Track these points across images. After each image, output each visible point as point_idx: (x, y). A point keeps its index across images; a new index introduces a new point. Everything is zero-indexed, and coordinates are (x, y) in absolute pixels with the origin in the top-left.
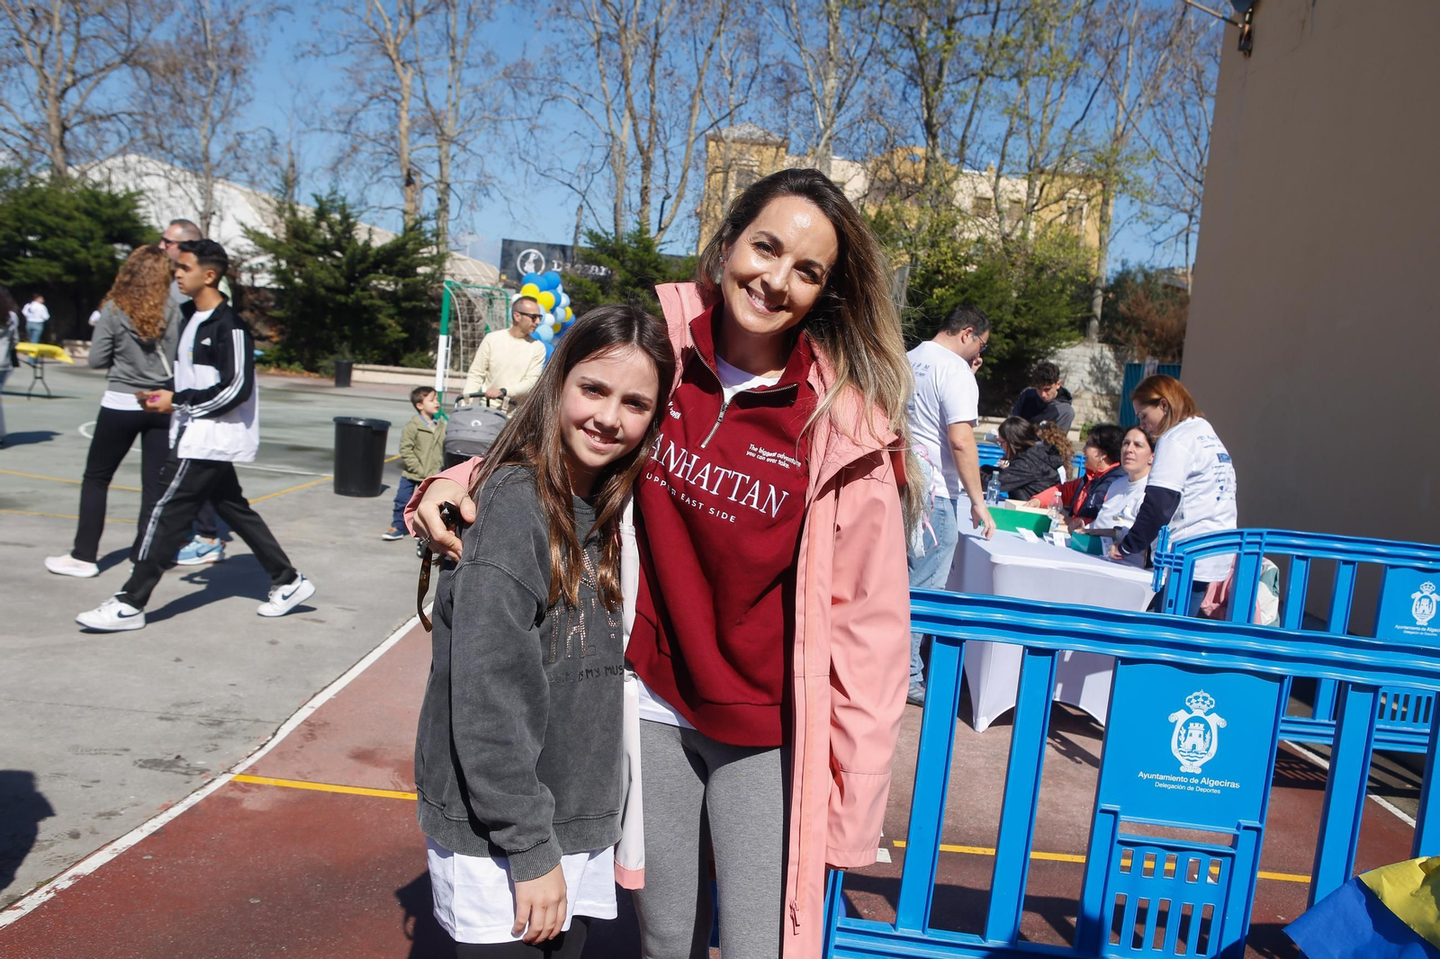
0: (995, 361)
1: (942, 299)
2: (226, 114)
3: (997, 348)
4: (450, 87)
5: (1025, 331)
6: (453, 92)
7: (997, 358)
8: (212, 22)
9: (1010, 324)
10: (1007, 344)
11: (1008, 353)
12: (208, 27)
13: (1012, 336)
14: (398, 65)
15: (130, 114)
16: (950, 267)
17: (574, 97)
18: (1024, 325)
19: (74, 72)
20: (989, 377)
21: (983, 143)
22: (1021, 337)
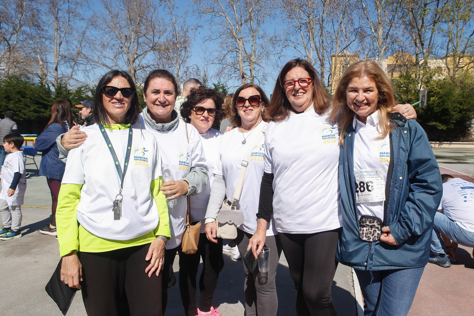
0: (455, 122)
1: (434, 101)
2: (184, 61)
3: (455, 117)
4: (252, 46)
5: (465, 110)
6: (253, 48)
7: (455, 120)
8: (178, 33)
9: (459, 108)
10: (459, 115)
11: (459, 118)
12: (177, 34)
13: (460, 112)
14: (237, 39)
15: (153, 65)
16: (436, 90)
17: (293, 45)
18: (465, 108)
19: (137, 54)
20: (453, 128)
21: (438, 46)
22: (464, 112)
